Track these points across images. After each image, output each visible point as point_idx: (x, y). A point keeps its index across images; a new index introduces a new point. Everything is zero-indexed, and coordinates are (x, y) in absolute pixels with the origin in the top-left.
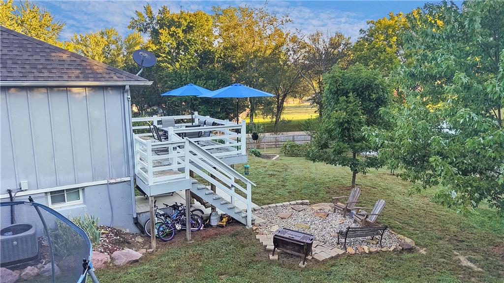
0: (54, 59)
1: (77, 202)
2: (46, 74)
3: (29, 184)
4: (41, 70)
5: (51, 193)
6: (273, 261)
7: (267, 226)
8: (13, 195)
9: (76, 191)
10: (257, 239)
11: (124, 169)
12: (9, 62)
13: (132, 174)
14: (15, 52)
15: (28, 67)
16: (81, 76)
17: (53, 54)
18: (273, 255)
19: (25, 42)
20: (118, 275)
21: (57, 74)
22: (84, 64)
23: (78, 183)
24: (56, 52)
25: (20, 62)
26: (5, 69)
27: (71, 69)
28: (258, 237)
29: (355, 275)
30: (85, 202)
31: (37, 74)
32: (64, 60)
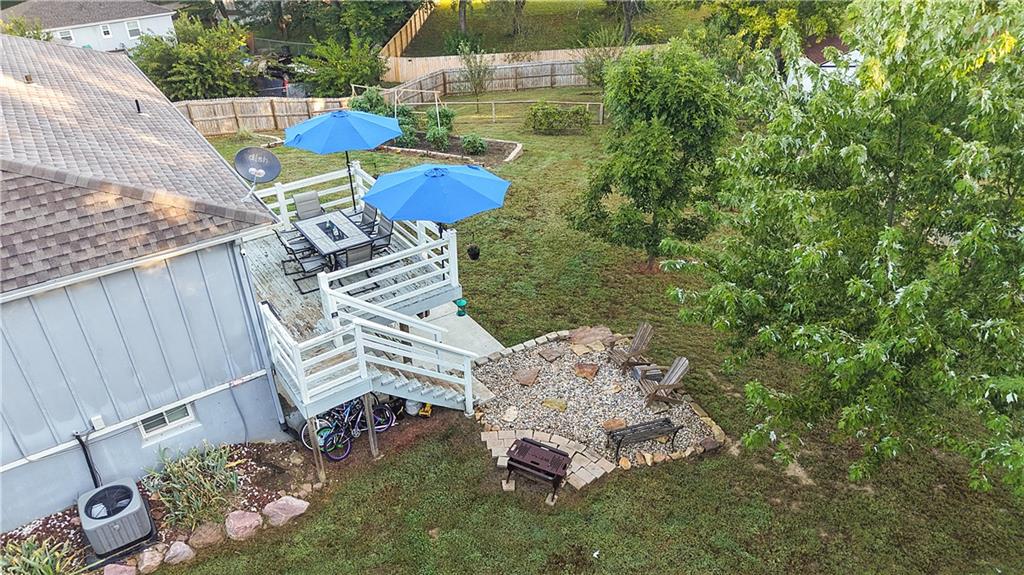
0: (93, 212)
1: (185, 420)
2: (91, 253)
3: (104, 418)
4: (79, 246)
5: (143, 421)
6: (507, 493)
7: (498, 407)
8: (83, 439)
9: (182, 411)
10: (482, 442)
11: (253, 361)
12: (18, 241)
13: (267, 365)
14: (20, 215)
15: (52, 244)
16: (153, 241)
17: (89, 201)
18: (507, 482)
19: (30, 183)
20: (282, 551)
21: (111, 248)
22: (150, 209)
23: (183, 398)
24: (91, 195)
25: (37, 237)
26: (16, 259)
27: (130, 228)
28: (484, 436)
29: (626, 519)
30: (198, 418)
31: (74, 258)
32: (113, 211)
